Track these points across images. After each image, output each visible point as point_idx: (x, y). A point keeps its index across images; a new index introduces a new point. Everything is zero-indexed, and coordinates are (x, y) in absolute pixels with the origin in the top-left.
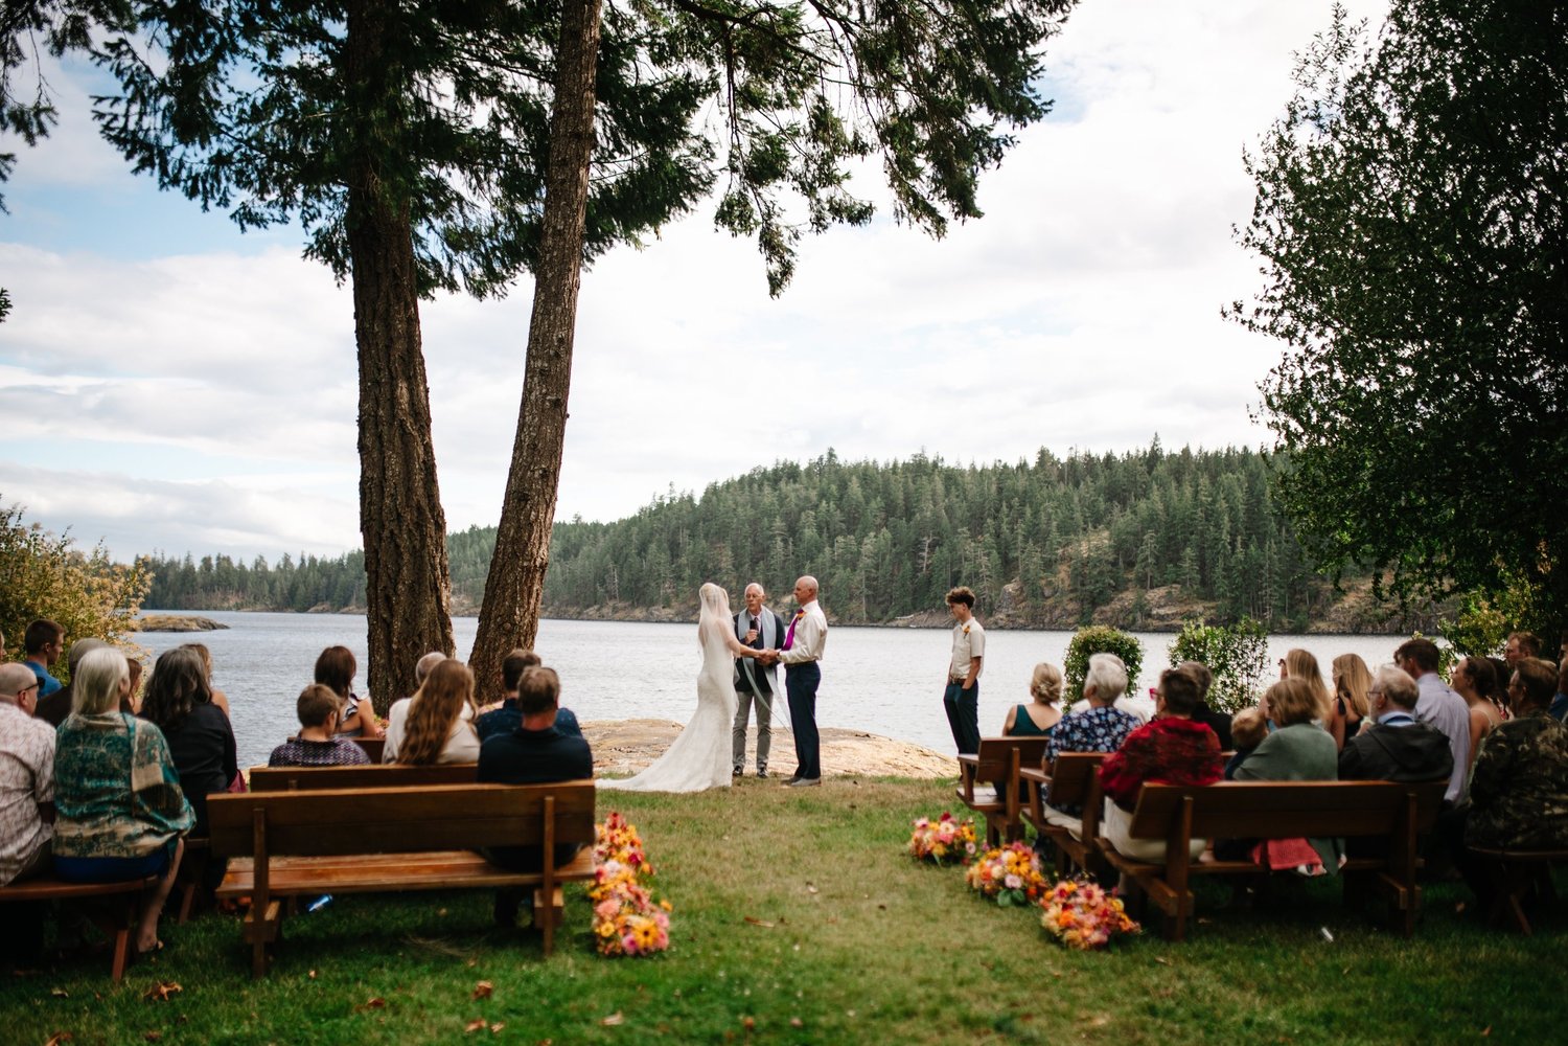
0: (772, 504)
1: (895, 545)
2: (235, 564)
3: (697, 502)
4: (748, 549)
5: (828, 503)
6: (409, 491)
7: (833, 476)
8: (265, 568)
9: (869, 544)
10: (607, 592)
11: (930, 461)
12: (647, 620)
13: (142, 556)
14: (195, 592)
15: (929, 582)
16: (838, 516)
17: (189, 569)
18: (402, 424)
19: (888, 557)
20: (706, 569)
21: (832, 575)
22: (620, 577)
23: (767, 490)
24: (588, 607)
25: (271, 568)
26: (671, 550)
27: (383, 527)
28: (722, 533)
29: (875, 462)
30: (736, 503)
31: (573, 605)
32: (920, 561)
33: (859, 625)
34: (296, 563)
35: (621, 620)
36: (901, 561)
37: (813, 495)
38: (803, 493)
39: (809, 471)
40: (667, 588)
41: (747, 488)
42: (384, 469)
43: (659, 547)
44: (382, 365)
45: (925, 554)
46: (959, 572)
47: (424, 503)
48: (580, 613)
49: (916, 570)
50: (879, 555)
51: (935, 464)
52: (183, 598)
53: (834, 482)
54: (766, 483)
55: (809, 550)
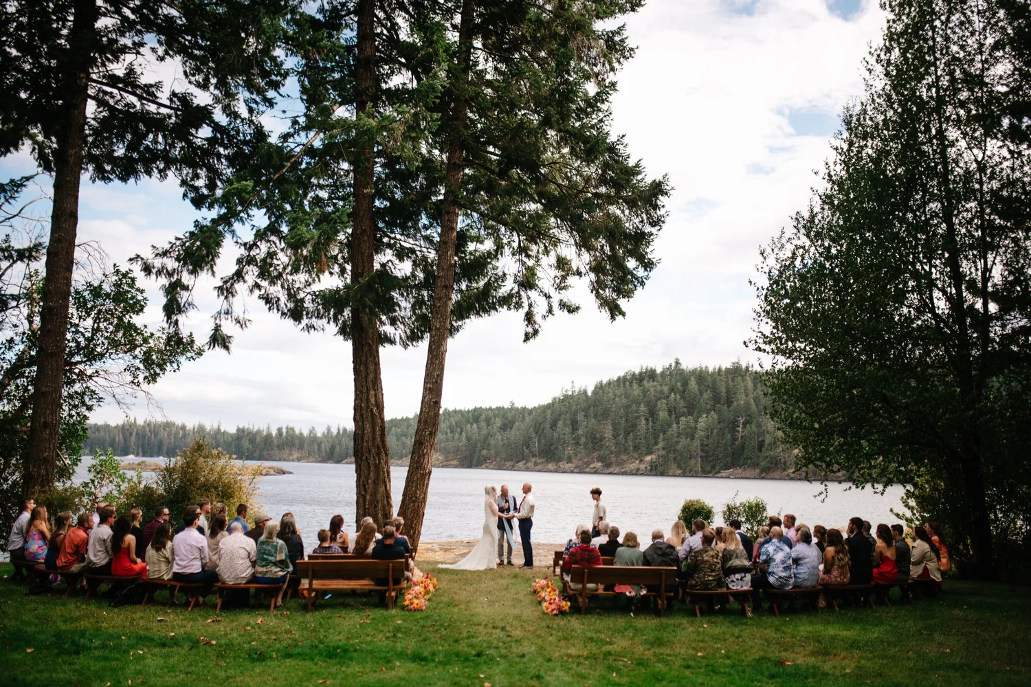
0: (639, 395)
1: (720, 422)
2: (297, 432)
3: (590, 394)
4: (623, 425)
5: (675, 395)
6: (374, 439)
7: (678, 377)
8: (315, 435)
9: (703, 422)
10: (530, 452)
11: (744, 367)
12: (556, 471)
13: (241, 427)
14: (272, 449)
15: (743, 447)
16: (682, 403)
17: (269, 436)
18: (372, 410)
19: (715, 431)
20: (595, 438)
21: (678, 442)
22: (539, 443)
23: (635, 386)
24: (518, 462)
25: (319, 434)
26: (573, 425)
27: (363, 455)
28: (605, 415)
29: (706, 367)
30: (615, 395)
31: (508, 461)
32: (737, 434)
33: (696, 476)
34: (335, 431)
35: (539, 471)
36: (724, 434)
37: (666, 389)
38: (659, 388)
39: (663, 373)
40: (569, 450)
41: (622, 385)
42: (364, 430)
43: (564, 423)
44: (364, 385)
45: (740, 429)
46: (763, 441)
47: (380, 444)
48: (513, 466)
49: (734, 439)
50: (709, 429)
51: (747, 368)
52: (265, 453)
53: (680, 381)
54: (634, 381)
55: (662, 426)
